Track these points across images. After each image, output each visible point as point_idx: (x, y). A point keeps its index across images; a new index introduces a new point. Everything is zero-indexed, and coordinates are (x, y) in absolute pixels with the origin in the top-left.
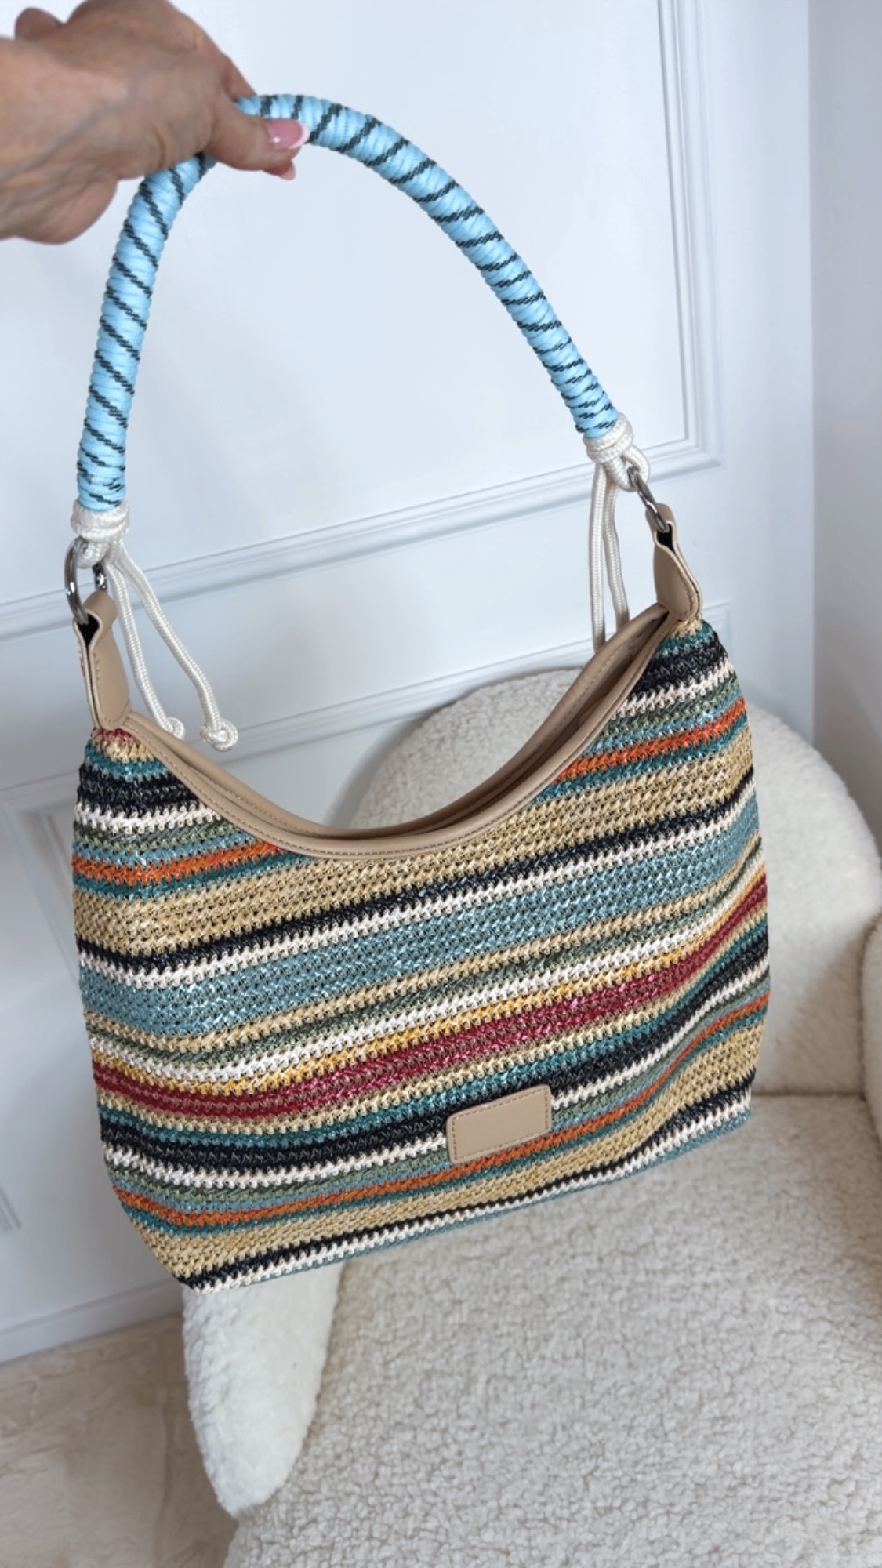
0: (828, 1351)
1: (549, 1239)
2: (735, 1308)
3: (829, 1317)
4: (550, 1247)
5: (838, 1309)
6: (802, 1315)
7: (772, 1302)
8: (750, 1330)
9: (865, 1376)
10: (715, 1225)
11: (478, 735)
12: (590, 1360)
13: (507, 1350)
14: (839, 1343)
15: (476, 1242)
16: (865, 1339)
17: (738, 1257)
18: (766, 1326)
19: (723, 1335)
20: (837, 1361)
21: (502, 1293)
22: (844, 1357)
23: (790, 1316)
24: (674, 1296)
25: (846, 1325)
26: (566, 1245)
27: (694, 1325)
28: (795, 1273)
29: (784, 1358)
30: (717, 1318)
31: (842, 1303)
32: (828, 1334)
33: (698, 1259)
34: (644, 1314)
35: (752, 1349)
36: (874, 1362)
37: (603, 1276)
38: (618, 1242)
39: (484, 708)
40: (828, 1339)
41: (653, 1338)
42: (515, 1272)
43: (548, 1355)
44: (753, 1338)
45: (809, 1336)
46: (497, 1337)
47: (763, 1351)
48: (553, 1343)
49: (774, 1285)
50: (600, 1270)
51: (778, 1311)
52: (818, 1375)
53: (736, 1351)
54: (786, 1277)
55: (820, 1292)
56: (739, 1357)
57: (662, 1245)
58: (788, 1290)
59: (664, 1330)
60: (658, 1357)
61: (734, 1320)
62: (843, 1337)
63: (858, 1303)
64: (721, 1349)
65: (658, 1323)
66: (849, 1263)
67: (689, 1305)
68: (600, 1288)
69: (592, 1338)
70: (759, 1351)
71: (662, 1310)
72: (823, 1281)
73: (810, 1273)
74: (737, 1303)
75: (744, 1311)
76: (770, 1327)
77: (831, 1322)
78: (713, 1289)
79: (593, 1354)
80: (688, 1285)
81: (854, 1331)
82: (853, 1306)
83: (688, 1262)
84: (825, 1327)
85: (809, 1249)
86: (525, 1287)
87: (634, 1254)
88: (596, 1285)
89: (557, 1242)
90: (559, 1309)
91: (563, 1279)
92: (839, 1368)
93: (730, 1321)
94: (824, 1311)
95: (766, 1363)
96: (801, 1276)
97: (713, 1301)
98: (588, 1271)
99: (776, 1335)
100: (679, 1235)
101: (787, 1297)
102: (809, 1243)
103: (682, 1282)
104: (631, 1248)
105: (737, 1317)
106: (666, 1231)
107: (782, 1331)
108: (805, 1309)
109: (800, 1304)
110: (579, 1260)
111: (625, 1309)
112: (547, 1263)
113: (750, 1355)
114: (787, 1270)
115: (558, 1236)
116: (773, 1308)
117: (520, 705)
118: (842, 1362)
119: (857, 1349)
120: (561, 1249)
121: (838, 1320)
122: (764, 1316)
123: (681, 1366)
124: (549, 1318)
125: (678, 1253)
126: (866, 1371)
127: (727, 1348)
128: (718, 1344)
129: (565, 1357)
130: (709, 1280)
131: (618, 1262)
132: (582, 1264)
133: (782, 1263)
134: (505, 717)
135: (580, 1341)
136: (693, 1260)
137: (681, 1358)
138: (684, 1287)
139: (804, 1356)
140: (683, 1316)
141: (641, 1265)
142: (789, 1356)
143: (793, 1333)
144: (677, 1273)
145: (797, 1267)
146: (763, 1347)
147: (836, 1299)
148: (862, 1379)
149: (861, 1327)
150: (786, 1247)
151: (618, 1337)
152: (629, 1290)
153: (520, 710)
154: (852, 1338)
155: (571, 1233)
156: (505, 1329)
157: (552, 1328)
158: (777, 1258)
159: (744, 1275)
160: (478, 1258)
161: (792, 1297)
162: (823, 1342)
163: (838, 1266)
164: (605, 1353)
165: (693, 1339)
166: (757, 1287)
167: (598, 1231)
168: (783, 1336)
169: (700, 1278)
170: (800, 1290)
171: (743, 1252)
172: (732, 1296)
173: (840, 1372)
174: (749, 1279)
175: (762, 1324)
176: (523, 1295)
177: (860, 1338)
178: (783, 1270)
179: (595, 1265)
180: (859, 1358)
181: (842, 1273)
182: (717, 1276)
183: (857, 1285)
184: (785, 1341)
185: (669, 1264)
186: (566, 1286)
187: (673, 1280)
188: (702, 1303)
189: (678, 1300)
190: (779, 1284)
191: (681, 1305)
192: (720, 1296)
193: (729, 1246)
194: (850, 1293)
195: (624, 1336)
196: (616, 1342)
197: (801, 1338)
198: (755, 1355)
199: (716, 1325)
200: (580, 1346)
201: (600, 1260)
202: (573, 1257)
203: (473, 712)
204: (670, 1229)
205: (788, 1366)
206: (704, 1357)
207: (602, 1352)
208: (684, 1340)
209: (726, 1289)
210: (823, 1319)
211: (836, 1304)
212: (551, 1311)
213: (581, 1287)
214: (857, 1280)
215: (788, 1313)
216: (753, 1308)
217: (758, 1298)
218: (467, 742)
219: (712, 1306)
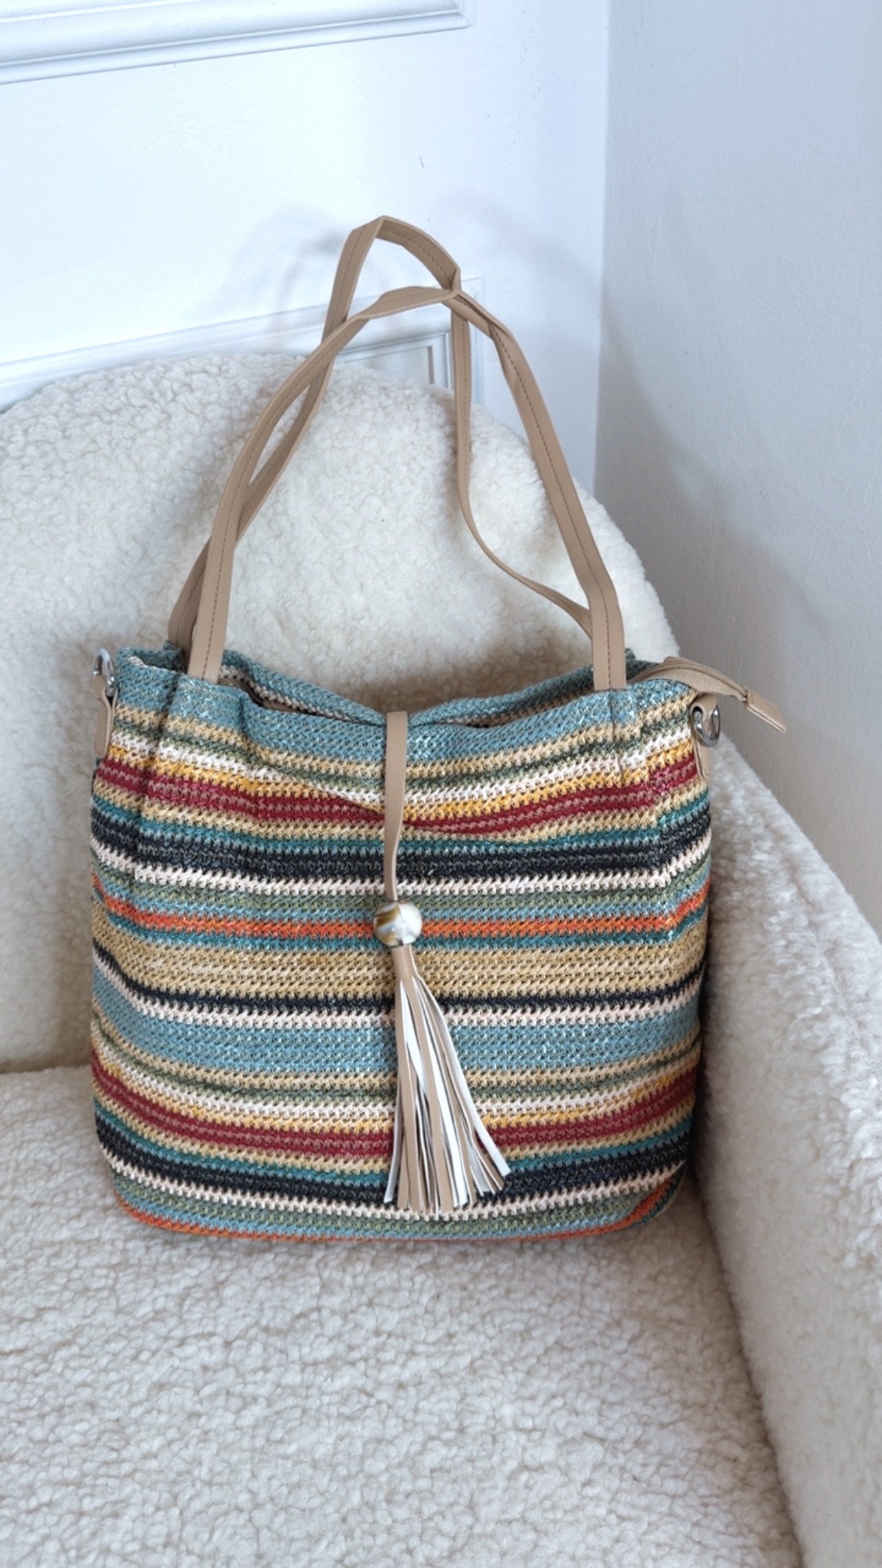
0: (597, 1499)
1: (145, 1310)
2: (448, 1429)
3: (600, 1431)
4: (144, 1326)
5: (615, 1415)
6: (558, 1433)
7: (508, 1411)
8: (469, 1469)
9: (658, 1546)
10: (421, 1267)
11: (43, 455)
12: (189, 1552)
13: (46, 1538)
14: (616, 1484)
15: (23, 1320)
16: (657, 1471)
17: (455, 1328)
18: (496, 1459)
19: (423, 1483)
20: (613, 1518)
21: (51, 1420)
22: (623, 1511)
23: (536, 1435)
24: (346, 1410)
25: (627, 1446)
26: (173, 1321)
27: (376, 1465)
28: (547, 1351)
29: (524, 1520)
30: (416, 1448)
31: (621, 1403)
32: (597, 1467)
33: (390, 1335)
34: (292, 1449)
35: (472, 1507)
36: (671, 1514)
37: (228, 1377)
38: (261, 1310)
39: (54, 408)
40: (597, 1476)
41: (304, 1497)
42: (79, 1377)
43: (115, 1546)
44: (474, 1484)
45: (565, 1473)
46: (29, 1512)
47: (489, 1511)
48: (125, 1523)
49: (512, 1378)
50: (226, 1365)
51: (518, 1429)
52: (581, 1551)
53: (442, 1514)
54: (533, 1361)
55: (587, 1384)
56: (448, 1526)
57: (333, 1313)
58: (536, 1384)
59: (323, 1481)
60: (309, 1536)
61: (443, 1451)
62: (623, 1469)
63: (646, 1402)
64: (419, 1512)
65: (315, 1465)
66: (631, 1326)
67: (369, 1427)
68: (221, 1401)
69: (197, 1505)
70: (483, 1512)
71: (321, 1440)
72: (591, 1363)
73: (571, 1350)
74: (448, 1417)
75: (461, 1430)
76: (503, 1462)
77: (602, 1441)
78: (412, 1391)
79: (196, 1537)
80: (370, 1386)
81: (640, 1457)
82: (638, 1407)
83: (373, 1341)
84: (593, 1452)
85: (570, 1305)
86: (92, 1406)
87: (281, 1333)
88: (213, 1397)
89: (158, 1315)
90: (145, 1447)
91: (161, 1386)
92: (616, 1533)
93: (436, 1455)
94: (591, 1421)
95: (492, 1536)
96: (556, 1358)
97: (409, 1416)
98: (205, 1368)
99: (511, 1477)
100: (362, 1290)
101: (532, 1398)
102: (571, 1294)
103: (360, 1382)
104: (281, 1320)
105: (447, 1443)
106: (342, 1285)
107: (524, 1467)
108: (561, 1420)
109: (553, 1412)
110: (190, 1350)
111: (259, 1442)
112: (135, 1358)
113: (468, 1520)
114: (535, 1346)
115: (161, 1303)
116: (509, 1422)
117: (116, 403)
118: (622, 1519)
119: (645, 1493)
120: (163, 1331)
121: (613, 1435)
122: (494, 1440)
123: (348, 1553)
124: (126, 1468)
125: (357, 1326)
126: (660, 1536)
127: (429, 1509)
128: (414, 1502)
129: (145, 1548)
130: (406, 1375)
131: (257, 1349)
132: (197, 1354)
133: (525, 1335)
134: (89, 423)
135: (175, 1512)
136: (384, 1337)
137: (349, 1535)
138: (363, 1391)
139: (559, 1515)
140: (358, 1448)
141: (294, 1354)
142: (534, 1516)
143: (540, 1468)
144: (353, 1364)
145: (551, 1340)
146: (490, 1502)
147: (612, 1398)
148: (654, 1552)
149: (651, 1448)
150: (533, 1304)
151: (243, 1499)
152: (270, 1404)
153: (117, 411)
154: (637, 1471)
155: (182, 1298)
156: (45, 1497)
157: (127, 1490)
158: (519, 1326)
159: (464, 1361)
160: (19, 1352)
161: (542, 1398)
162: (587, 1483)
163: (615, 1333)
164: (217, 1536)
165: (371, 1496)
166: (485, 1384)
167: (229, 1291)
168: (524, 1477)
169: (390, 1373)
170: (553, 1386)
171: (465, 1317)
172: (441, 1405)
173: (617, 1541)
174: (472, 1368)
175: (490, 1457)
176: (88, 1424)
177: (651, 1469)
178: (530, 1346)
179: (218, 1357)
180: (647, 1509)
181: (621, 1345)
182: (419, 1365)
183: (644, 1367)
184: (527, 1487)
185: (341, 1348)
186: (164, 1400)
187: (346, 1378)
188: (392, 1422)
189: (350, 1418)
190: (521, 1376)
191: (356, 1428)
192: (423, 1404)
193: (442, 1308)
194: (632, 1381)
195: (253, 1494)
196: (240, 1510)
197: (554, 1477)
198: (477, 1520)
199: (411, 1462)
200: (175, 1524)
201: (228, 1344)
202: (182, 1343)
203: (36, 416)
204: (348, 1280)
205: (531, 1536)
206: (389, 1530)
207: (213, 1531)
208: (356, 1499)
209: (432, 1391)
210: (588, 1435)
211: (611, 1404)
212: (132, 1452)
213: (188, 1399)
214: (644, 1357)
215: (534, 1429)
216: (477, 1424)
217: (485, 1405)
218: (24, 467)
219: (409, 1425)
